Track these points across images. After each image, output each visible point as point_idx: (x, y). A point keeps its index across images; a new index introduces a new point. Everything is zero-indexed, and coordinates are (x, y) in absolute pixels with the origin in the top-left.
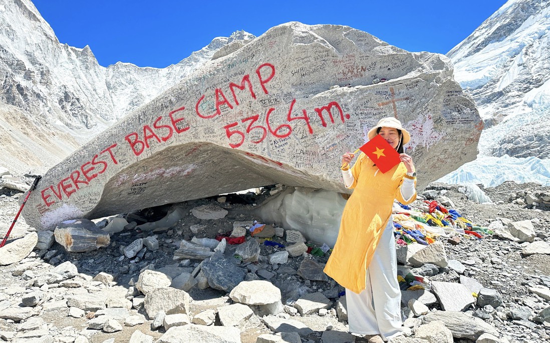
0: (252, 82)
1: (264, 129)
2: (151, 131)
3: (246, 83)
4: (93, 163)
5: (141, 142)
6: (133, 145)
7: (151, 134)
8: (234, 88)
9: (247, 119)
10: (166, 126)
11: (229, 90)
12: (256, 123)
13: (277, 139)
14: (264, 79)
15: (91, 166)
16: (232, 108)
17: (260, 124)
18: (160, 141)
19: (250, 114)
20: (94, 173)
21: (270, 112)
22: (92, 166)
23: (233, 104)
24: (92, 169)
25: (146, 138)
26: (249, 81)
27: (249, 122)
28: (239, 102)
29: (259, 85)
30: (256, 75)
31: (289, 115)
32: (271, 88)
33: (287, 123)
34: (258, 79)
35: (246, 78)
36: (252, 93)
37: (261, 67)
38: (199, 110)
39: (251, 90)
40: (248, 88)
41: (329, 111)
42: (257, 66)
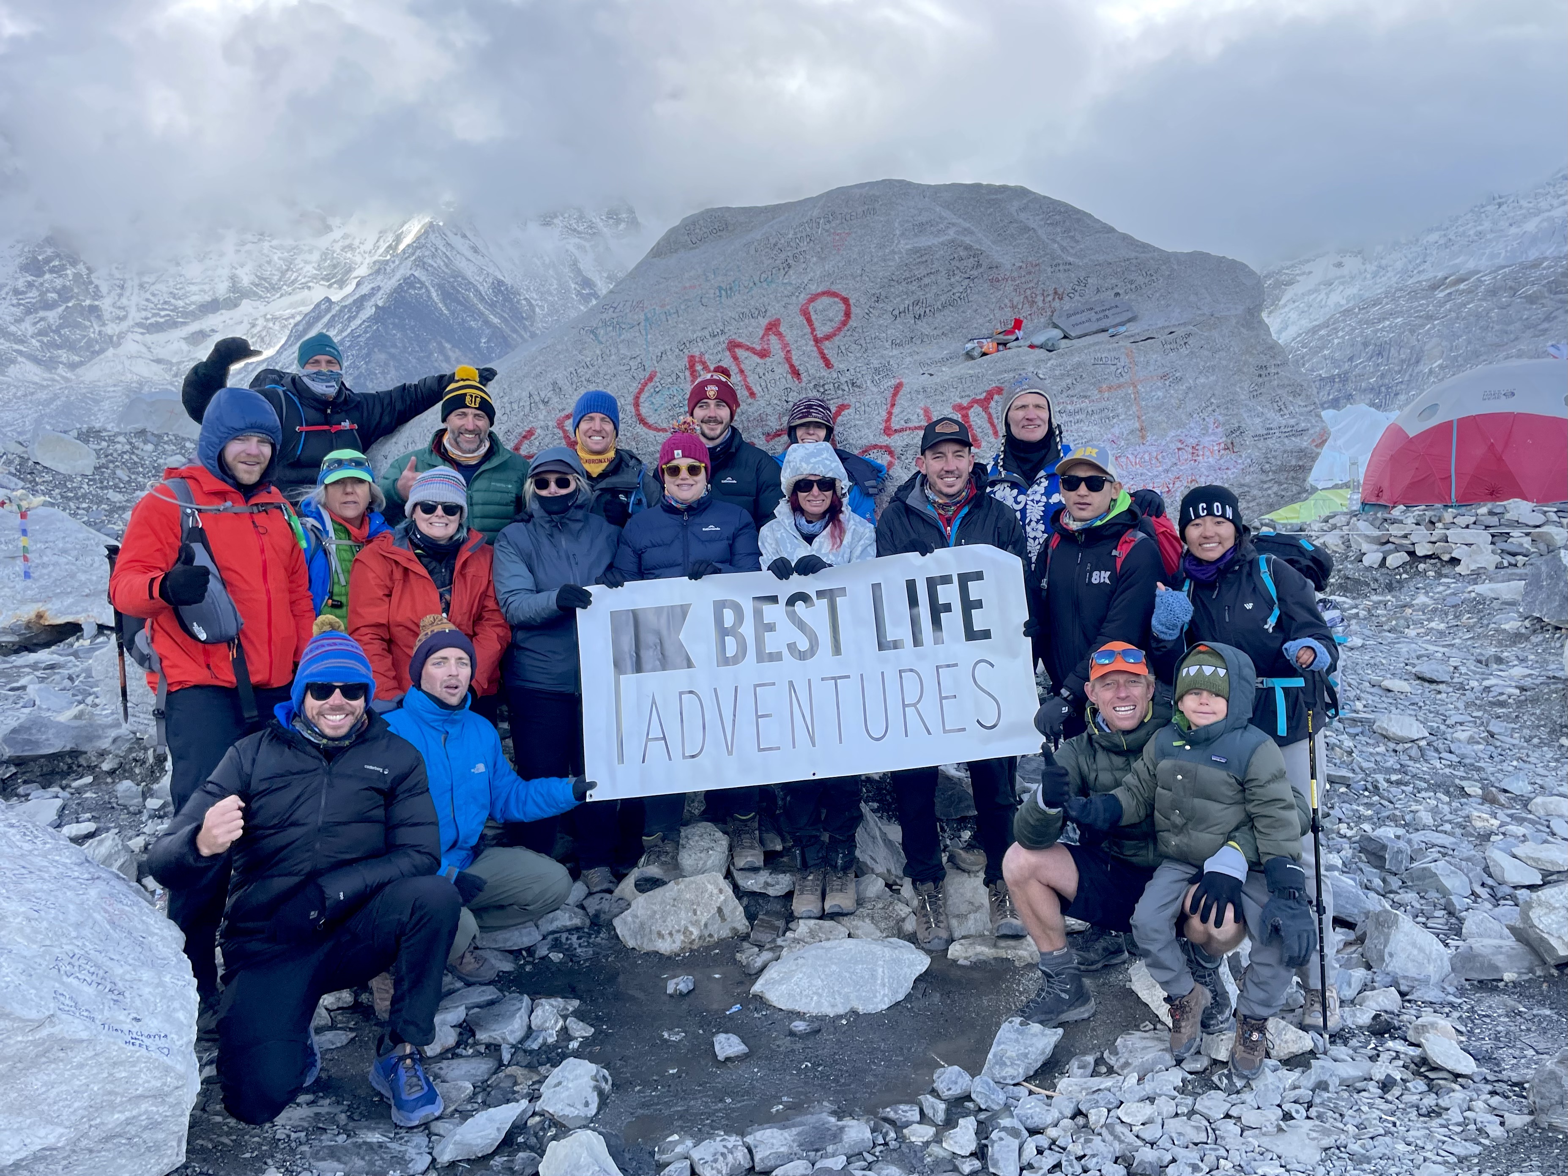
0: (789, 339)
3: (774, 339)
8: (740, 352)
14: (822, 330)
28: (756, 389)
29: (811, 347)
30: (801, 320)
31: (888, 420)
32: (840, 352)
33: (884, 440)
34: (808, 330)
35: (773, 327)
36: (792, 366)
37: (813, 298)
38: (643, 411)
39: (788, 360)
40: (779, 355)
41: (986, 409)
42: (803, 298)
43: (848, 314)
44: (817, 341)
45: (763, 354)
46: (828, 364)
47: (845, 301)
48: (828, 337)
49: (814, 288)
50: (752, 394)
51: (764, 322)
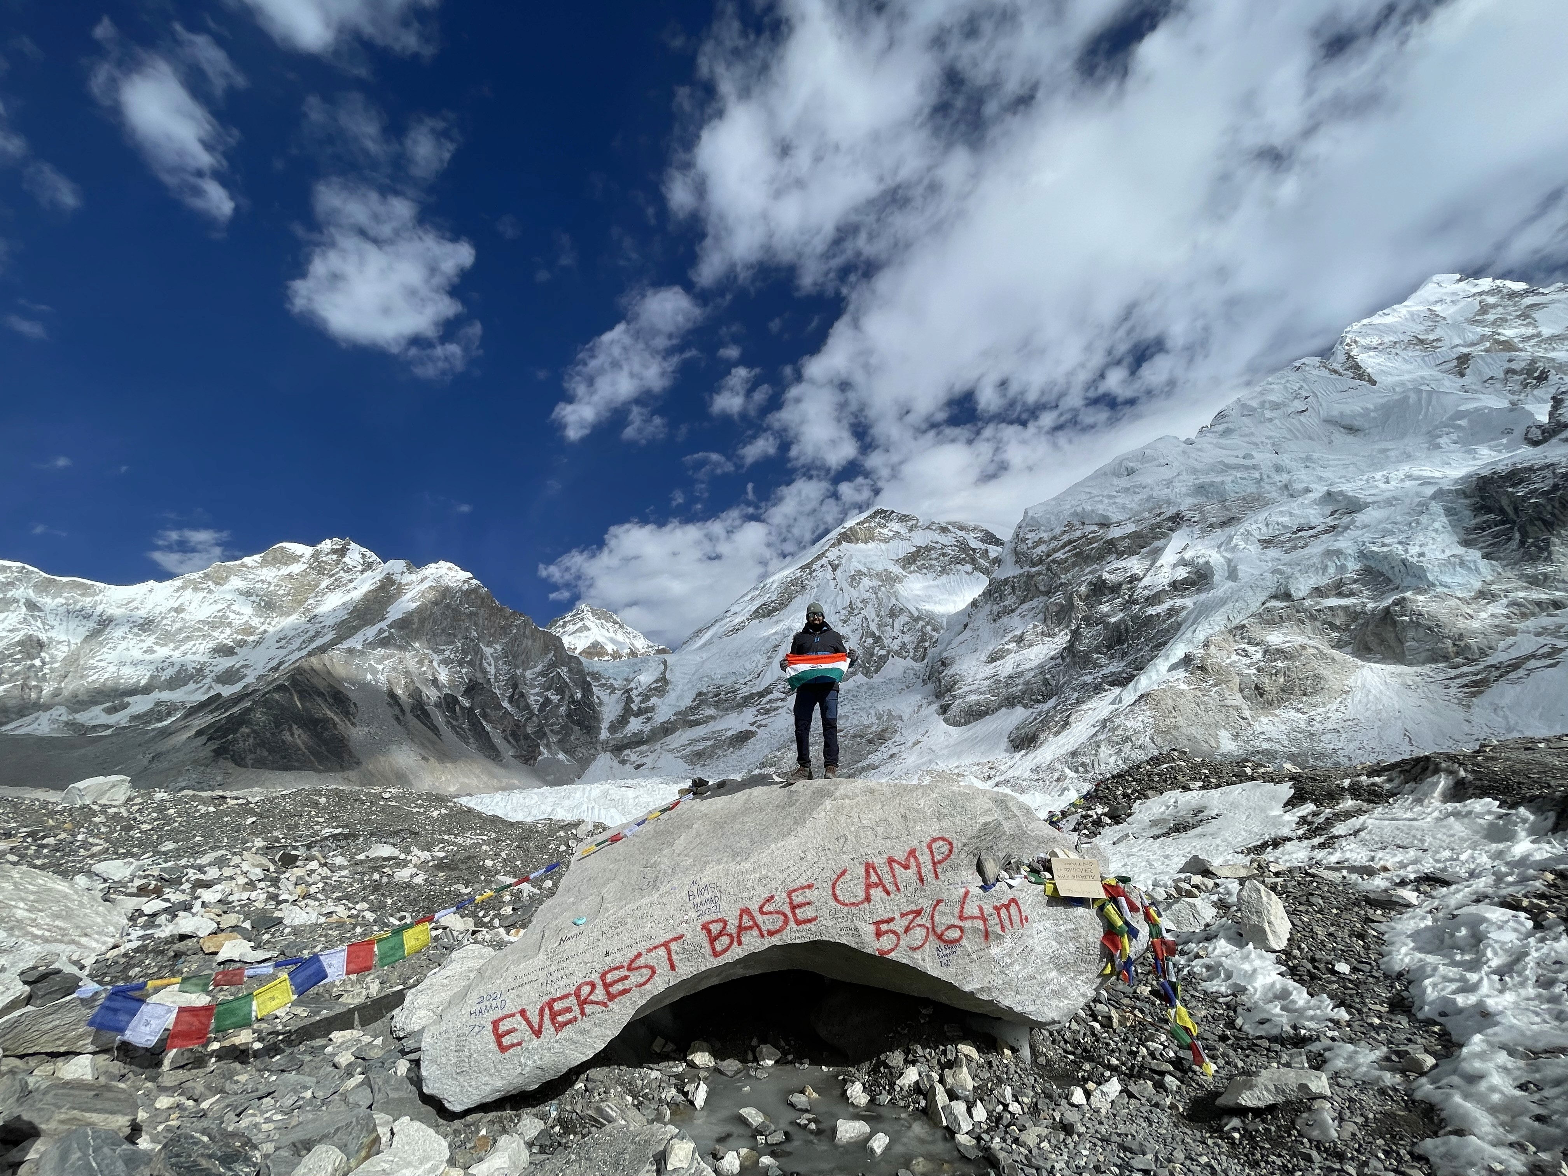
0: (921, 860)
1: (928, 928)
2: (753, 918)
3: (912, 860)
4: (629, 969)
5: (730, 935)
6: (713, 939)
7: (751, 923)
8: (896, 866)
9: (907, 914)
10: (778, 912)
11: (887, 869)
12: (919, 921)
13: (942, 945)
14: (938, 858)
15: (624, 972)
16: (888, 893)
17: (923, 922)
18: (762, 936)
19: (914, 908)
20: (628, 987)
21: (937, 905)
22: (627, 973)
23: (891, 888)
24: (626, 977)
25: (740, 929)
26: (915, 858)
27: (911, 917)
28: (901, 886)
29: (930, 867)
30: (927, 851)
31: (961, 911)
32: (943, 872)
33: (957, 922)
34: (929, 857)
35: (912, 852)
36: (921, 876)
37: (935, 840)
38: (838, 892)
39: (919, 872)
40: (914, 869)
41: (1008, 911)
42: (928, 840)
43: (951, 851)
44: (934, 864)
45: (906, 867)
46: (937, 877)
47: (951, 844)
48: (940, 862)
49: (935, 835)
50: (898, 890)
51: (908, 849)
